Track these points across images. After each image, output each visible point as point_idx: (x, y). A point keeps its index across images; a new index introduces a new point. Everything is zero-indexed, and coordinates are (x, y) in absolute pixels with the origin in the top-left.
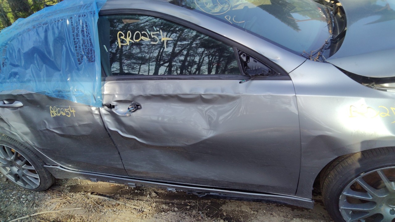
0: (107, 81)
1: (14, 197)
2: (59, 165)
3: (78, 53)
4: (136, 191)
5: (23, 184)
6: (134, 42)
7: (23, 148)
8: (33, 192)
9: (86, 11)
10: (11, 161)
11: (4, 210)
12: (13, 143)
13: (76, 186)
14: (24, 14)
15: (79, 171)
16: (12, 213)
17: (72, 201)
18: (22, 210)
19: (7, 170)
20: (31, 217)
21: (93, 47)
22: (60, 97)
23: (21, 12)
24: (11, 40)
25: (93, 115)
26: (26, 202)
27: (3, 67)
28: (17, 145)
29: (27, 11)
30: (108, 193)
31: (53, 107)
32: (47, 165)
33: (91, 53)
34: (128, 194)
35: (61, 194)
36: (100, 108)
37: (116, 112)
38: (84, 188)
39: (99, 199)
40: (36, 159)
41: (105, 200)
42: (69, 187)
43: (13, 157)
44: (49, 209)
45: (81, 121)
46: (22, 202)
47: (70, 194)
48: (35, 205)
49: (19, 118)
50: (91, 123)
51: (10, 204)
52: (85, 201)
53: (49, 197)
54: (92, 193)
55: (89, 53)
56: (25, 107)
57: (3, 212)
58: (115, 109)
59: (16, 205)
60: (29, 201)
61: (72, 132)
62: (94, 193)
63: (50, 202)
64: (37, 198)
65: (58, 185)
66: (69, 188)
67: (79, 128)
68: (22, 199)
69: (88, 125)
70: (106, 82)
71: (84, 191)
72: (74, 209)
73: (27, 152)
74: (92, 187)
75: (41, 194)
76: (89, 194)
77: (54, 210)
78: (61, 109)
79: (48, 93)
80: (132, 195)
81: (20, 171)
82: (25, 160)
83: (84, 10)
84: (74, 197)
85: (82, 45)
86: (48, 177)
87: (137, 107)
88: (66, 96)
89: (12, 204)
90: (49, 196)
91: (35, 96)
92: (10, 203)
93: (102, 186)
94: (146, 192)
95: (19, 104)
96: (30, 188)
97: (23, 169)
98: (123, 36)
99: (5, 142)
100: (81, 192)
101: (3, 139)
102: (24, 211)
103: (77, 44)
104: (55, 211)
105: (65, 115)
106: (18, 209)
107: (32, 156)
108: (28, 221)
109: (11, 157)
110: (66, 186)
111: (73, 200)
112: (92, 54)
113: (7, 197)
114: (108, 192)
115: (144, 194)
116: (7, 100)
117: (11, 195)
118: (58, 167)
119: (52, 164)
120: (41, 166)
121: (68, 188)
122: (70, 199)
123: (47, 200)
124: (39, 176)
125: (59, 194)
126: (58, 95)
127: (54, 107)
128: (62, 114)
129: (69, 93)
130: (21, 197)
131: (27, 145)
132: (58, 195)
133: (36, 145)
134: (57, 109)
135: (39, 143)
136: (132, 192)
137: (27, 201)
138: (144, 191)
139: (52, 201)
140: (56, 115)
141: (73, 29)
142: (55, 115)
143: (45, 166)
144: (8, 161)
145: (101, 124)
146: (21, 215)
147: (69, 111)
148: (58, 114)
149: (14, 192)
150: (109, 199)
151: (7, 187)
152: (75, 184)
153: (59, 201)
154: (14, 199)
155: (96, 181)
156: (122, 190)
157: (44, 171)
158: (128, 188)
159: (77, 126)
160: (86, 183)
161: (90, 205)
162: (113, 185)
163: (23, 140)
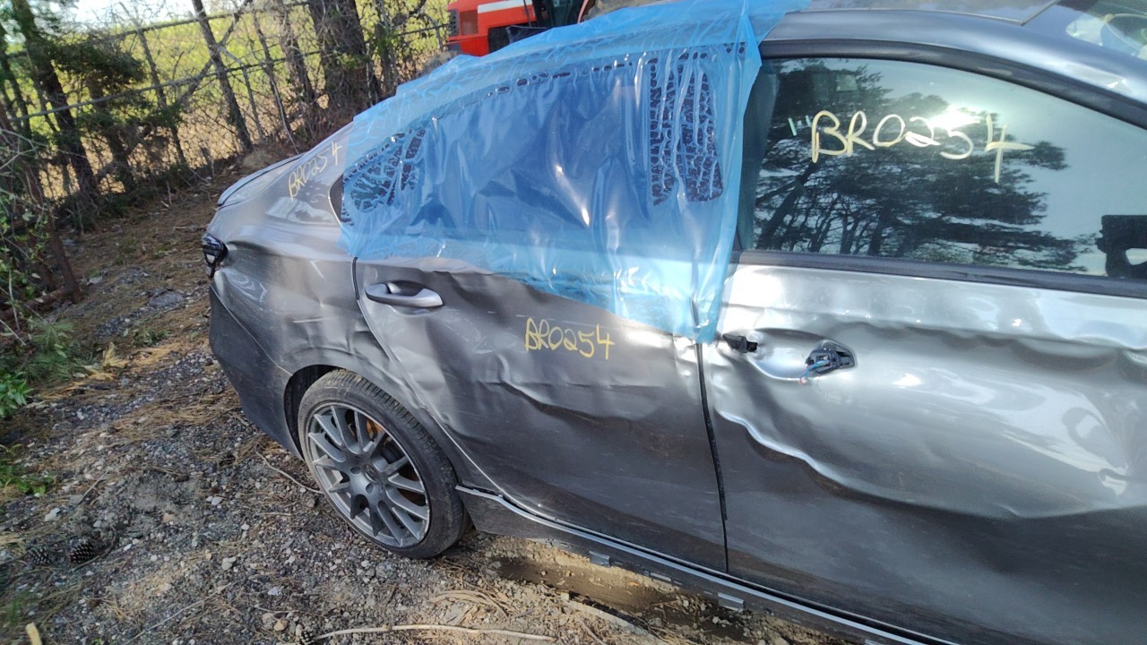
0: (744, 263)
1: (338, 561)
2: (501, 493)
3: (657, 171)
4: (716, 620)
5: (371, 528)
6: (871, 148)
7: (409, 426)
8: (391, 556)
9: (708, 41)
10: (357, 456)
11: (310, 592)
12: (381, 407)
13: (520, 562)
14: (353, 60)
15: (559, 521)
16: (332, 606)
17: (513, 609)
18: (363, 606)
19: (333, 480)
20: (391, 630)
21: (715, 154)
22: (569, 295)
23: (348, 54)
24: (442, 114)
25: (675, 365)
26: (373, 581)
27: (403, 188)
28: (393, 415)
29: (360, 52)
30: (623, 606)
31: (537, 322)
32: (464, 486)
33: (705, 174)
34: (691, 626)
35: (476, 579)
36: (705, 346)
37: (759, 364)
38: (544, 573)
39: (598, 618)
40: (435, 462)
41: (619, 630)
42: (498, 560)
43: (369, 447)
44: (445, 621)
45: (625, 374)
46: (361, 580)
47: (502, 583)
48: (399, 596)
49: (423, 340)
50: (660, 387)
51: (328, 578)
52: (554, 616)
53: (443, 582)
54: (573, 596)
55: (699, 171)
56: (445, 309)
57: (308, 597)
58: (755, 354)
59: (343, 583)
60: (382, 580)
61: (584, 405)
62: (577, 595)
63: (447, 596)
64: (404, 575)
65: (462, 547)
66: (498, 565)
67: (611, 397)
68: (359, 572)
69: (647, 392)
70: (739, 266)
71: (545, 582)
72: (522, 635)
73: (416, 438)
74: (568, 575)
75: (418, 569)
76: (565, 596)
77: (460, 625)
78: (566, 331)
79: (534, 280)
80: (702, 630)
81: (375, 489)
82: (402, 461)
83: (703, 38)
84: (517, 596)
85: (679, 148)
86: (453, 523)
87: (842, 359)
88: (593, 295)
89: (333, 580)
90: (442, 577)
91: (490, 283)
92: (326, 576)
93: (599, 580)
94: (751, 630)
95: (430, 298)
96: (389, 543)
97: (389, 486)
98: (833, 125)
99: (360, 399)
100: (539, 586)
101: (355, 393)
102: (366, 607)
103: (660, 141)
104: (460, 629)
105: (576, 349)
106: (349, 598)
107: (427, 451)
108: (381, 641)
109: (365, 445)
110: (488, 554)
111: (515, 604)
112: (706, 177)
113: (317, 555)
114: (621, 602)
115: (745, 635)
116: (397, 283)
117: (330, 553)
118: (498, 499)
119: (484, 485)
120: (443, 485)
121: (493, 564)
122: (505, 599)
123: (435, 589)
124: (431, 513)
125: (470, 575)
126: (567, 288)
127: (543, 321)
128: (566, 346)
129: (607, 288)
130: (359, 564)
131: (424, 419)
132: (468, 579)
133: (453, 423)
134: (551, 329)
135: (463, 419)
136: (702, 619)
137: (376, 580)
138: (743, 624)
139: (453, 595)
140: (543, 346)
141: (652, 96)
142: (539, 346)
143: (458, 488)
144: (349, 454)
145: (694, 394)
146: (360, 619)
147: (594, 339)
148: (551, 345)
149: (337, 546)
150: (633, 626)
151: (316, 526)
152: (516, 555)
153: (473, 599)
154: (339, 565)
155: (607, 563)
156: (666, 604)
157: (449, 503)
158: (686, 603)
159: (606, 389)
160: (552, 559)
161: (570, 632)
162: (636, 582)
163: (416, 402)
